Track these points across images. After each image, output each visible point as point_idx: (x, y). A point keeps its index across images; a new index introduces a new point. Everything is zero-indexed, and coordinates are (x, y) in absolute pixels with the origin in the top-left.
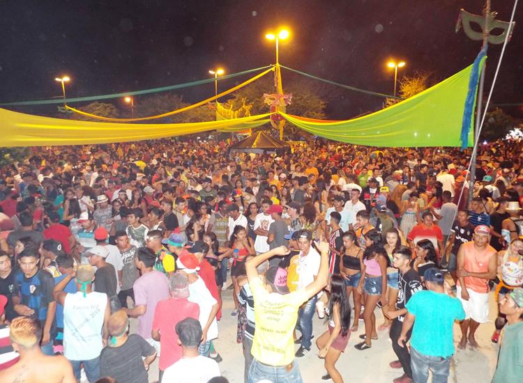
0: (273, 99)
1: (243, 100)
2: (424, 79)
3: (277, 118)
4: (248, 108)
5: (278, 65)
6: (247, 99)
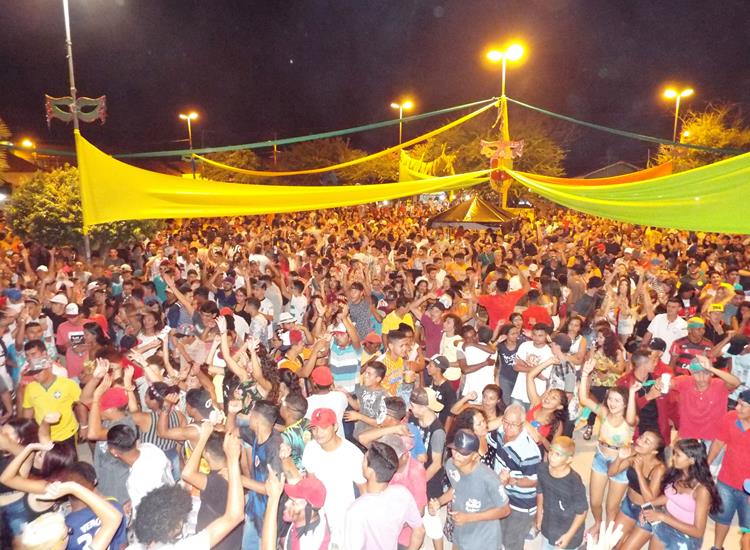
0: (494, 148)
1: (443, 147)
2: (722, 114)
3: (499, 176)
4: (449, 159)
5: (504, 99)
6: (448, 145)
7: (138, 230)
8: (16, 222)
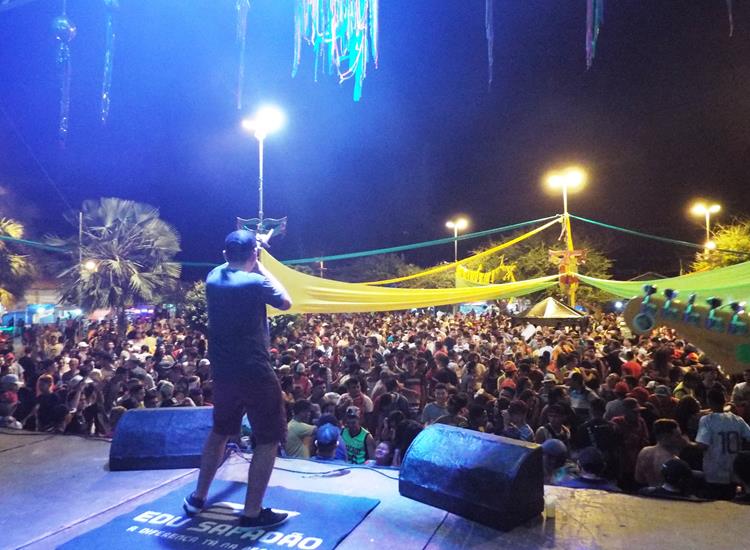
0: (561, 257)
1: (501, 259)
2: (747, 226)
3: (567, 280)
4: (510, 269)
5: (567, 216)
7: (291, 323)
8: (194, 318)
